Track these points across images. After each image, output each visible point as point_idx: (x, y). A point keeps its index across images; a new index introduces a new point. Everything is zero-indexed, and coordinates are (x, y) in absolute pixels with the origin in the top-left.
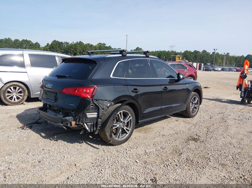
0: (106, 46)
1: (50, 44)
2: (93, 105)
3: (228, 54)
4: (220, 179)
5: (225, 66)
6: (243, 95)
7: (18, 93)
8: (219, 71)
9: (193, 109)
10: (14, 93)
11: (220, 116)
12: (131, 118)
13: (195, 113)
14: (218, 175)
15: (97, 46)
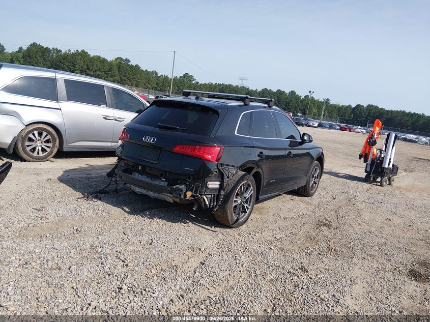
0: (130, 63)
1: (25, 48)
2: (216, 172)
3: (328, 100)
4: (374, 270)
5: (323, 120)
6: (368, 170)
7: (45, 142)
8: (315, 127)
9: (313, 185)
10: (38, 142)
11: (344, 196)
12: (252, 192)
13: (314, 190)
14: (370, 266)
15: (114, 63)
